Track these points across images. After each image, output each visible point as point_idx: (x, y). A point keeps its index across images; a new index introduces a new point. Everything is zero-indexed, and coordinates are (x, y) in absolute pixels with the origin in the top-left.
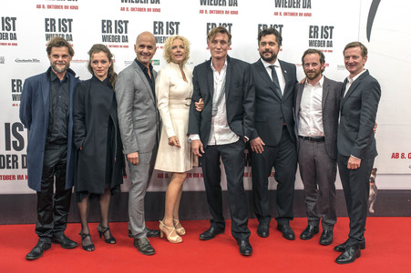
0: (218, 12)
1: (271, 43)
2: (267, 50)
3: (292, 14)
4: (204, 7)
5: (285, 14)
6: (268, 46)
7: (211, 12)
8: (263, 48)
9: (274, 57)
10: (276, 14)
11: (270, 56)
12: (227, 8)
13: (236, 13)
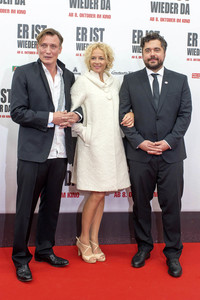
0: (90, 16)
1: (156, 49)
2: (153, 57)
3: (170, 20)
4: (74, 10)
5: (162, 20)
6: (153, 53)
7: (82, 15)
8: (148, 56)
9: (160, 64)
10: (152, 19)
11: (156, 63)
12: (99, 11)
13: (109, 17)
